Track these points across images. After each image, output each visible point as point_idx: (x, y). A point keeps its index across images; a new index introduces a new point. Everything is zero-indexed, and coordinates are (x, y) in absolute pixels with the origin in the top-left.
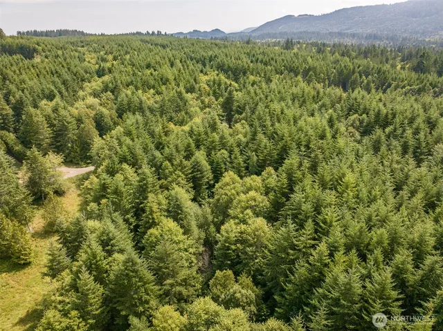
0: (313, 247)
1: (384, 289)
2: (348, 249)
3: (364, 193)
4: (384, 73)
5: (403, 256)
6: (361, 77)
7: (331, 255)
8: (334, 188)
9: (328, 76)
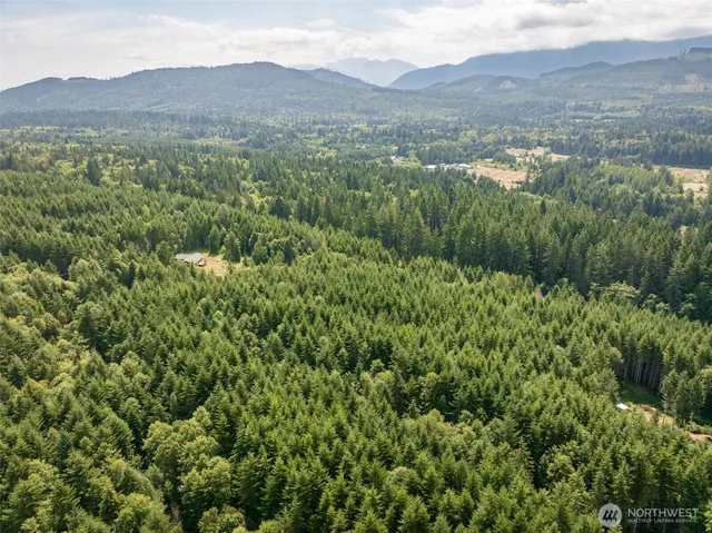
0: (272, 463)
1: (318, 470)
2: (294, 455)
3: (287, 411)
4: (245, 221)
5: (323, 447)
6: (220, 228)
7: (285, 463)
8: (266, 413)
9: (179, 233)
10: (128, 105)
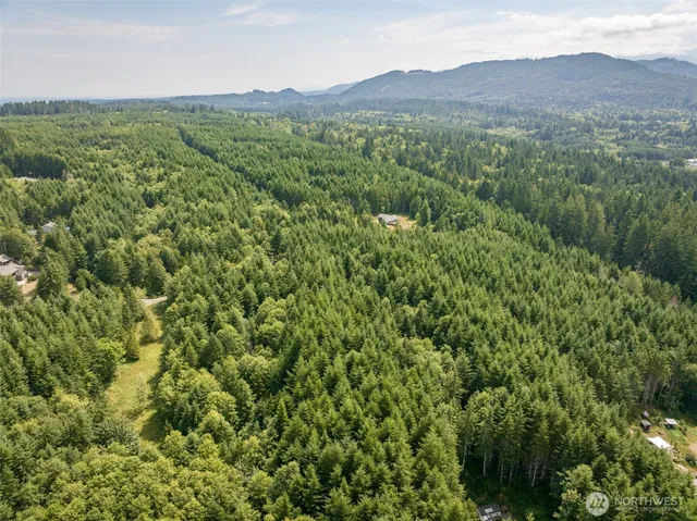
10: (450, 95)
